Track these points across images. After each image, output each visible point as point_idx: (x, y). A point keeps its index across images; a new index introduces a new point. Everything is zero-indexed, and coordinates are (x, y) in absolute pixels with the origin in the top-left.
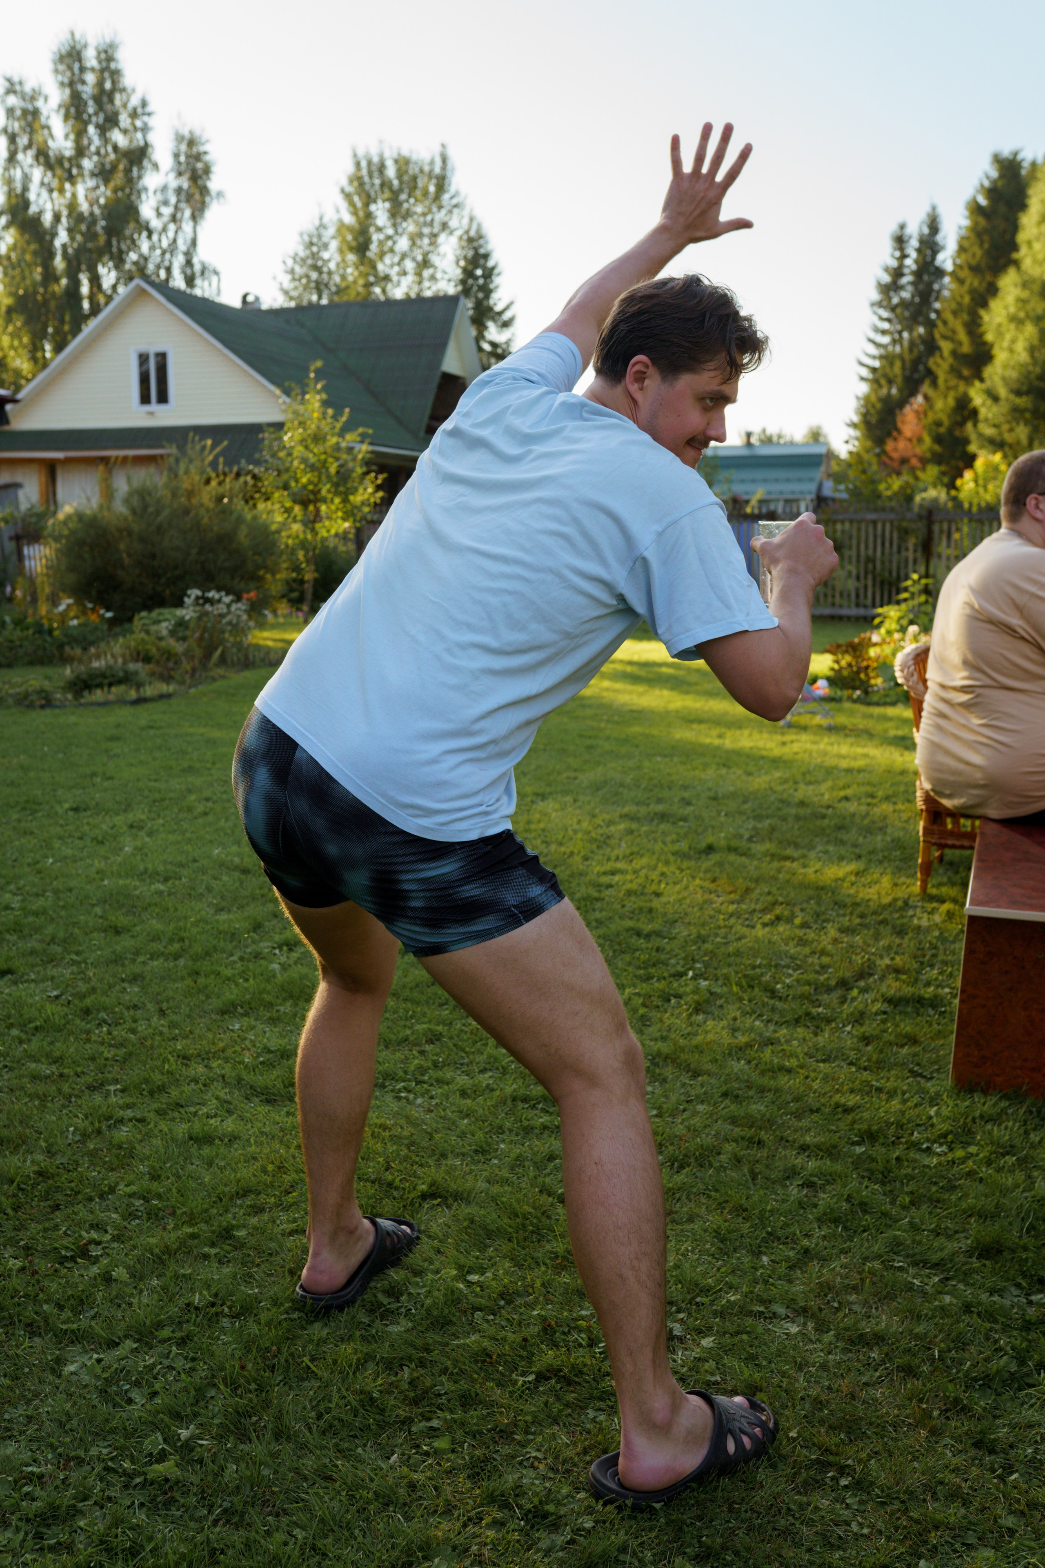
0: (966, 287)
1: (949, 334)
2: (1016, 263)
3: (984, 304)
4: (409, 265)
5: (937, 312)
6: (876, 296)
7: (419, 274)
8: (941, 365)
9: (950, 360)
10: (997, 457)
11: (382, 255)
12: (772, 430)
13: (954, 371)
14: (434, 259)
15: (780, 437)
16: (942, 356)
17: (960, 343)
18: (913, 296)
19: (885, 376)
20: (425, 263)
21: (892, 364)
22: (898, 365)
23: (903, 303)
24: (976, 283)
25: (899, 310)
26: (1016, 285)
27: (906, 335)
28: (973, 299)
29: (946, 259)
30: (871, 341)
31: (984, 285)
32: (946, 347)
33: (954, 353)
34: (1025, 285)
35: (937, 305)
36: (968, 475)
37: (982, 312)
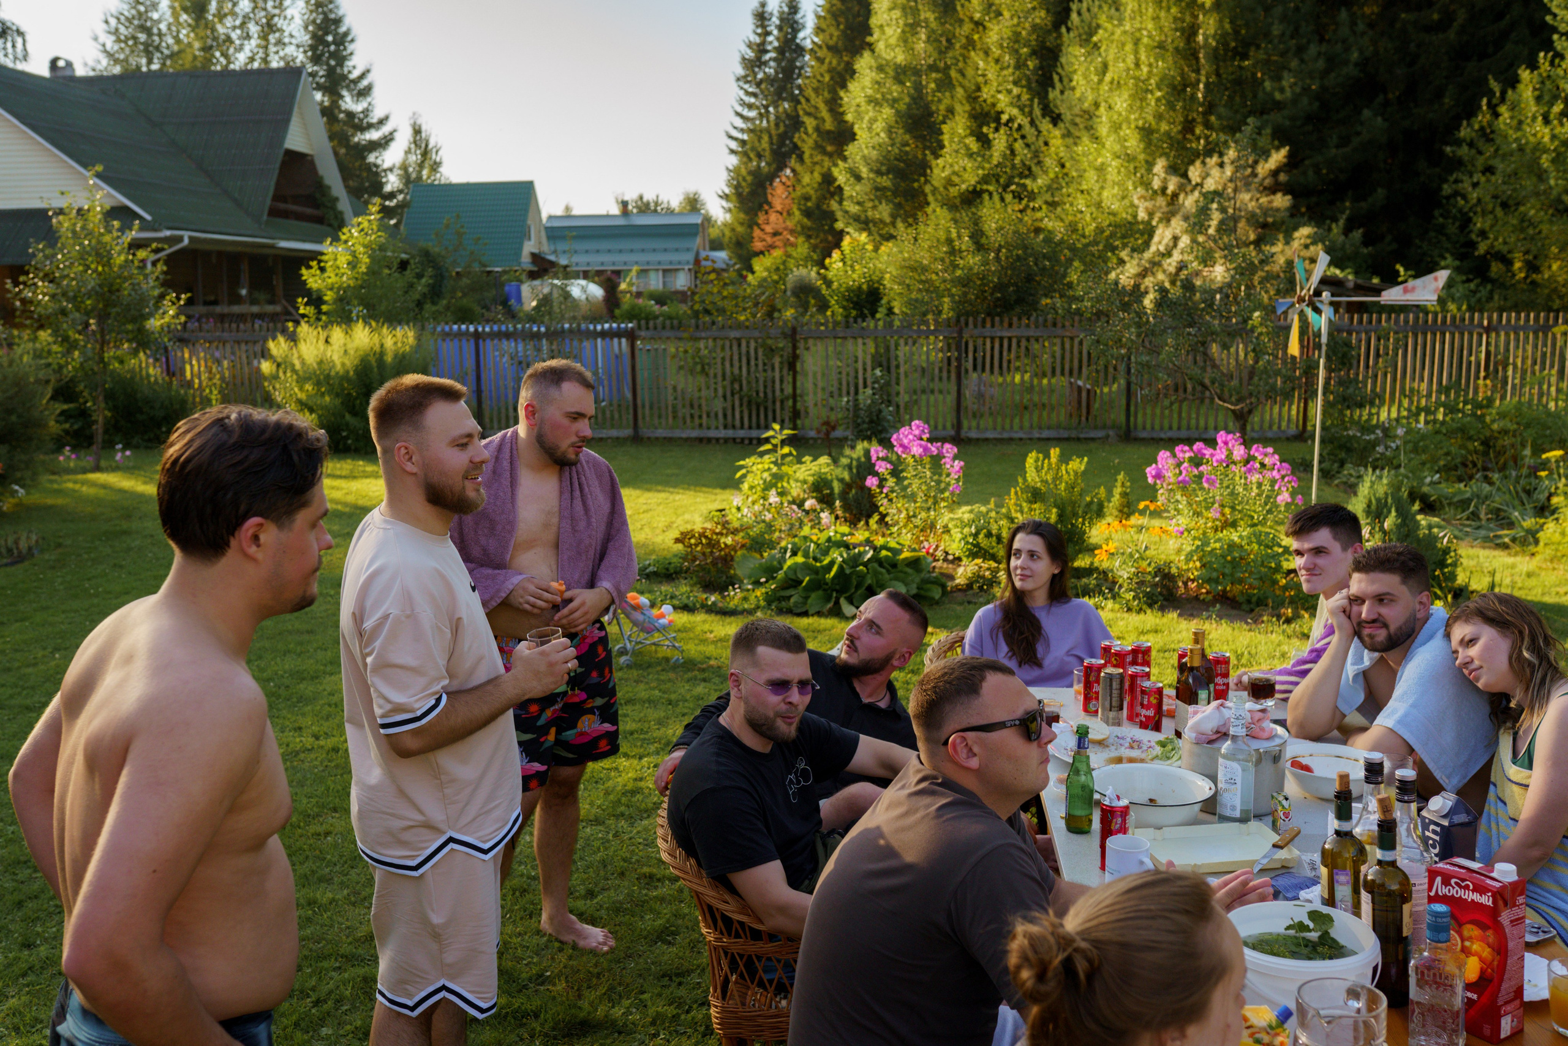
0: (825, 67)
1: (812, 110)
2: (871, 47)
3: (844, 86)
4: (253, 29)
5: (799, 87)
6: (740, 71)
7: (264, 37)
8: (807, 141)
9: (815, 136)
10: (863, 237)
11: (221, 16)
12: (649, 196)
13: (819, 147)
14: (279, 22)
15: (657, 204)
16: (806, 133)
17: (824, 121)
18: (777, 73)
19: (753, 149)
20: (269, 27)
21: (760, 139)
22: (766, 138)
23: (768, 79)
24: (835, 62)
25: (763, 86)
26: (871, 68)
27: (771, 109)
28: (832, 78)
29: (807, 37)
30: (738, 114)
31: (842, 65)
32: (810, 123)
33: (817, 129)
34: (880, 69)
35: (800, 81)
36: (836, 254)
37: (842, 93)
